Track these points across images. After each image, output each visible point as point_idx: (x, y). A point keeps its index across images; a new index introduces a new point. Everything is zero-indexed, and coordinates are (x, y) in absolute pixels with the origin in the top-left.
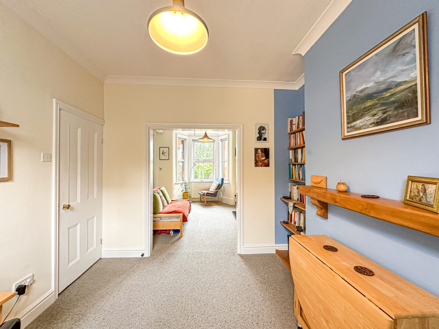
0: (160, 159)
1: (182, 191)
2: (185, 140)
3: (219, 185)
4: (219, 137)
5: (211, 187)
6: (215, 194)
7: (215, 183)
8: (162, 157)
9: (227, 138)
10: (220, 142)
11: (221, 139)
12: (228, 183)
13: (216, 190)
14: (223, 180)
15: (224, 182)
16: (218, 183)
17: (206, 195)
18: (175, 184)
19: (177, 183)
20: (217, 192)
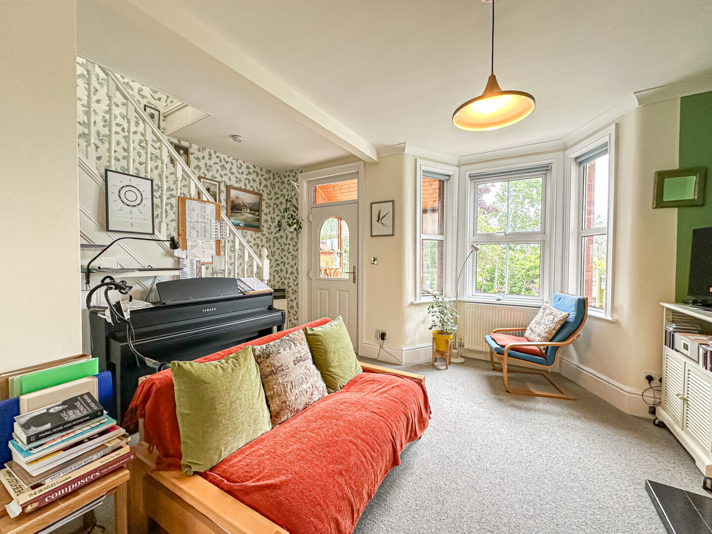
0: (372, 236)
1: (430, 329)
2: (447, 178)
3: (565, 324)
4: (567, 152)
5: (532, 324)
6: (546, 355)
7: (548, 311)
8: (378, 229)
9: (606, 144)
10: (574, 169)
11: (576, 158)
12: (610, 319)
13: (551, 341)
14: (582, 305)
15: (590, 312)
16: (561, 315)
17: (509, 355)
18: (412, 304)
19: (415, 302)
20: (556, 348)
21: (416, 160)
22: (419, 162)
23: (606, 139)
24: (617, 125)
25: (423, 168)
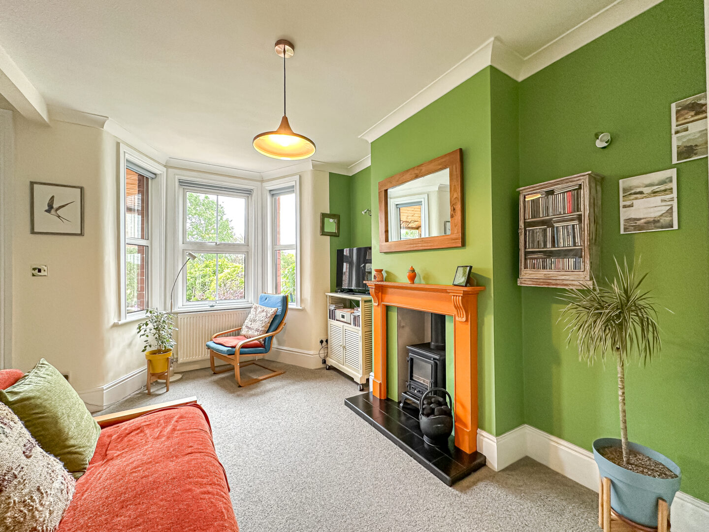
0: (33, 232)
1: (143, 351)
2: (153, 176)
3: (275, 317)
4: (265, 184)
5: (247, 322)
6: (264, 345)
7: (259, 310)
8: (44, 222)
9: (293, 187)
10: (269, 198)
11: (270, 191)
12: (301, 308)
13: (267, 333)
14: (285, 300)
15: (291, 305)
16: (271, 311)
17: (241, 354)
18: (115, 325)
20: (271, 338)
21: (118, 144)
22: (123, 148)
23: (293, 183)
24: (300, 176)
25: (127, 156)
